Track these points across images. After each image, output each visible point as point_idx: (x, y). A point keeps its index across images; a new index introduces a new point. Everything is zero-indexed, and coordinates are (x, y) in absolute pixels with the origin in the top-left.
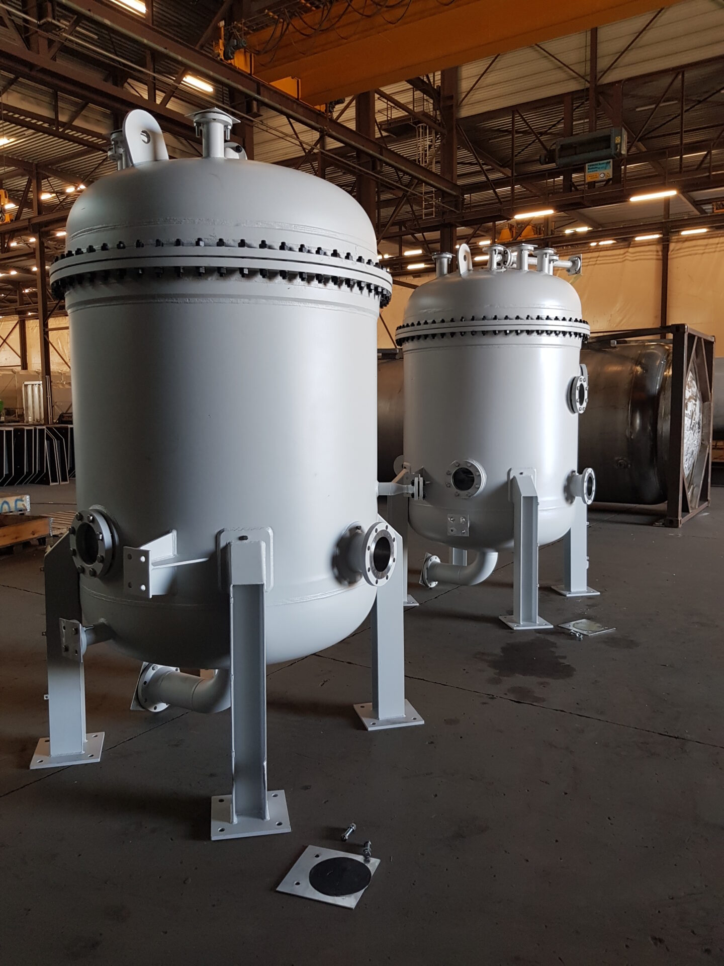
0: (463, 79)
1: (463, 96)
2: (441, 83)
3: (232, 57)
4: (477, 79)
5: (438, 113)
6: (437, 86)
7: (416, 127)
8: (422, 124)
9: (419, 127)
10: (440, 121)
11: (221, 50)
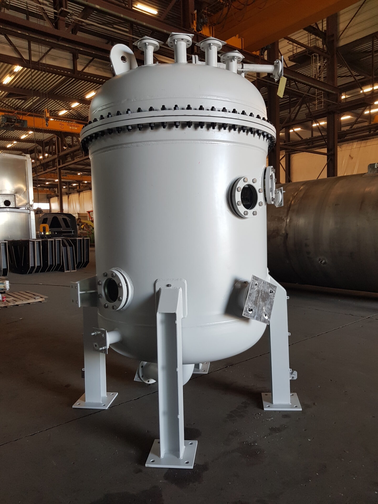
0: (341, 23)
1: (340, 34)
2: (327, 28)
3: (201, 29)
4: (349, 22)
5: (325, 46)
6: (324, 30)
7: (311, 56)
8: (314, 54)
9: (313, 56)
10: (326, 51)
11: (195, 26)
